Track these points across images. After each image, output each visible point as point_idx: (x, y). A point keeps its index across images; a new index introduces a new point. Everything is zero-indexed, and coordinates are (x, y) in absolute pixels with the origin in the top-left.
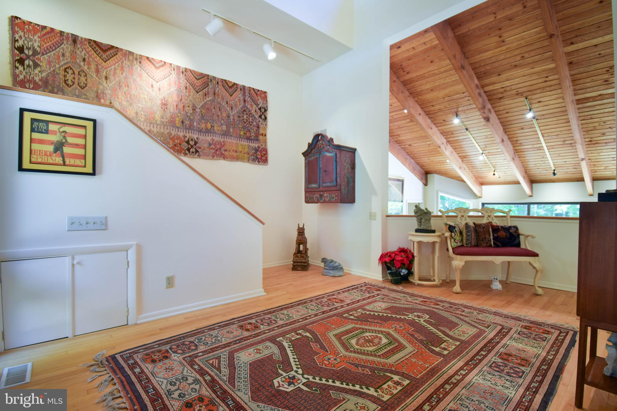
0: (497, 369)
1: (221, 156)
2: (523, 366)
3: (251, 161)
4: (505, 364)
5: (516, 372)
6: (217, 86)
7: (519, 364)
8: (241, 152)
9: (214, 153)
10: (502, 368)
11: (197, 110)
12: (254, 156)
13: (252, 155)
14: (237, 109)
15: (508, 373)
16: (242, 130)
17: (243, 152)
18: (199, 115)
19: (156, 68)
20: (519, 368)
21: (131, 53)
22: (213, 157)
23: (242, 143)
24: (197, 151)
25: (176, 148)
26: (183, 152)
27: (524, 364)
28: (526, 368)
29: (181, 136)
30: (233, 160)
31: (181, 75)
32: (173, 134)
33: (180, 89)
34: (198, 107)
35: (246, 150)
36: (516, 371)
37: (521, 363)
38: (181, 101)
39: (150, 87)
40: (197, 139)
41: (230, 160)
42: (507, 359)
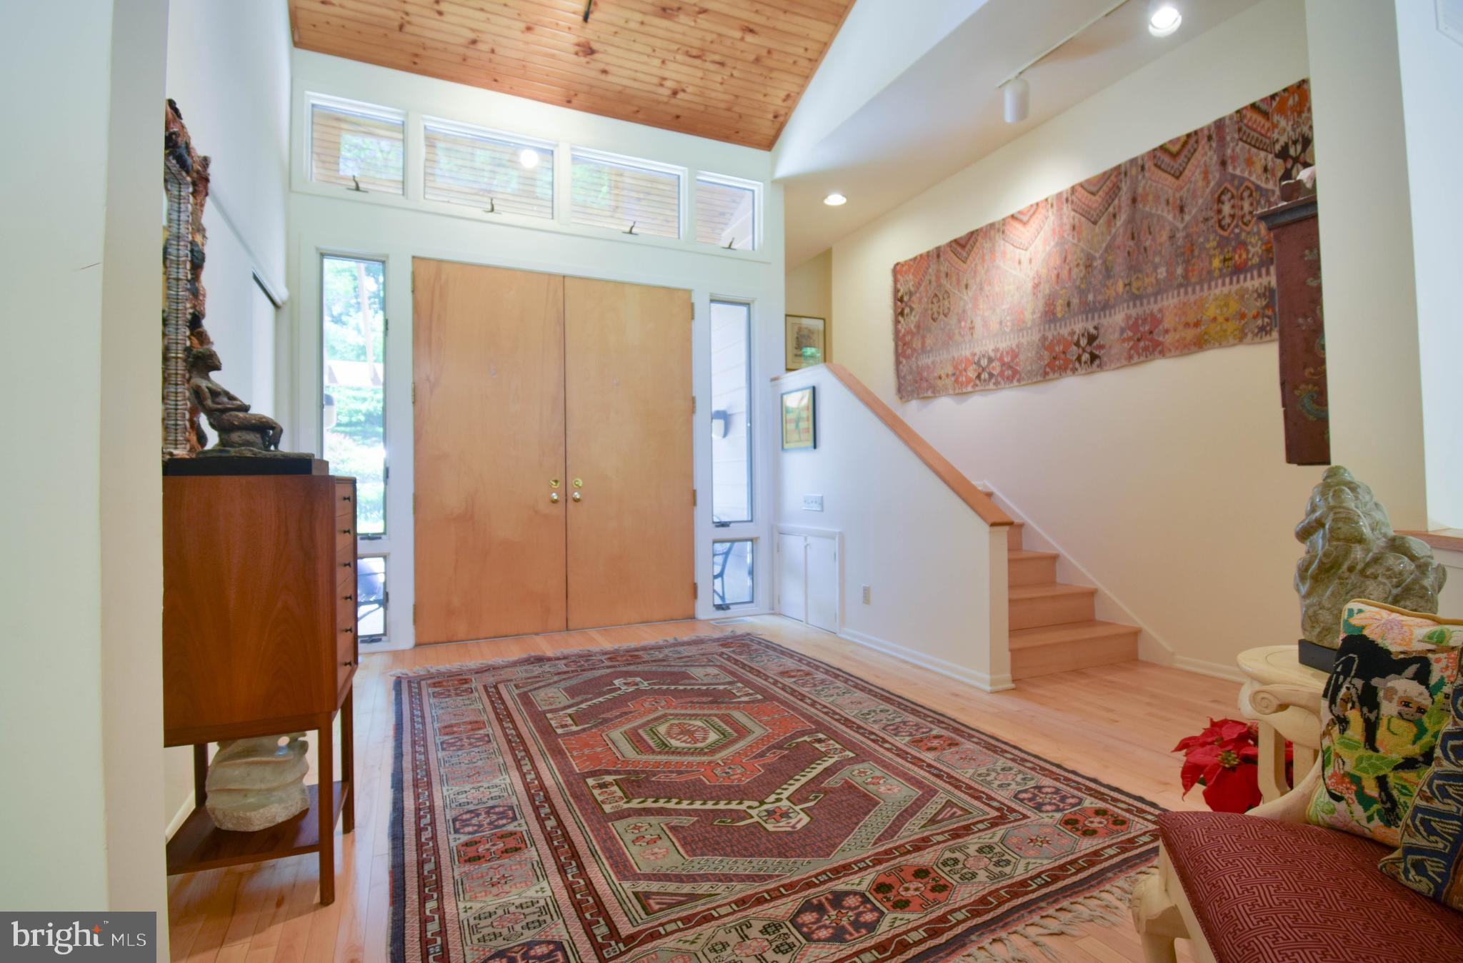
0: (497, 810)
1: (1154, 350)
2: (466, 844)
3: (1250, 336)
4: (497, 827)
5: (466, 823)
6: (1140, 177)
7: (476, 843)
8: (1215, 319)
9: (1131, 348)
10: (495, 817)
11: (1095, 264)
12: (1264, 316)
13: (1255, 317)
14: (1200, 201)
15: (478, 815)
16: (1217, 252)
17: (1220, 319)
18: (1100, 272)
19: (1025, 224)
20: (469, 833)
21: (992, 225)
22: (1130, 357)
23: (1217, 291)
24: (1094, 357)
25: (1057, 363)
26: (1071, 366)
27: (469, 849)
28: (458, 842)
29: (1066, 335)
30: (1186, 351)
31: (1065, 207)
32: (1050, 337)
33: (1063, 237)
34: (1097, 255)
35: (1234, 307)
36: (468, 825)
37: (474, 848)
38: (1065, 261)
39: (1016, 264)
40: (1096, 328)
41: (1178, 352)
42: (507, 840)
